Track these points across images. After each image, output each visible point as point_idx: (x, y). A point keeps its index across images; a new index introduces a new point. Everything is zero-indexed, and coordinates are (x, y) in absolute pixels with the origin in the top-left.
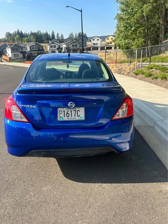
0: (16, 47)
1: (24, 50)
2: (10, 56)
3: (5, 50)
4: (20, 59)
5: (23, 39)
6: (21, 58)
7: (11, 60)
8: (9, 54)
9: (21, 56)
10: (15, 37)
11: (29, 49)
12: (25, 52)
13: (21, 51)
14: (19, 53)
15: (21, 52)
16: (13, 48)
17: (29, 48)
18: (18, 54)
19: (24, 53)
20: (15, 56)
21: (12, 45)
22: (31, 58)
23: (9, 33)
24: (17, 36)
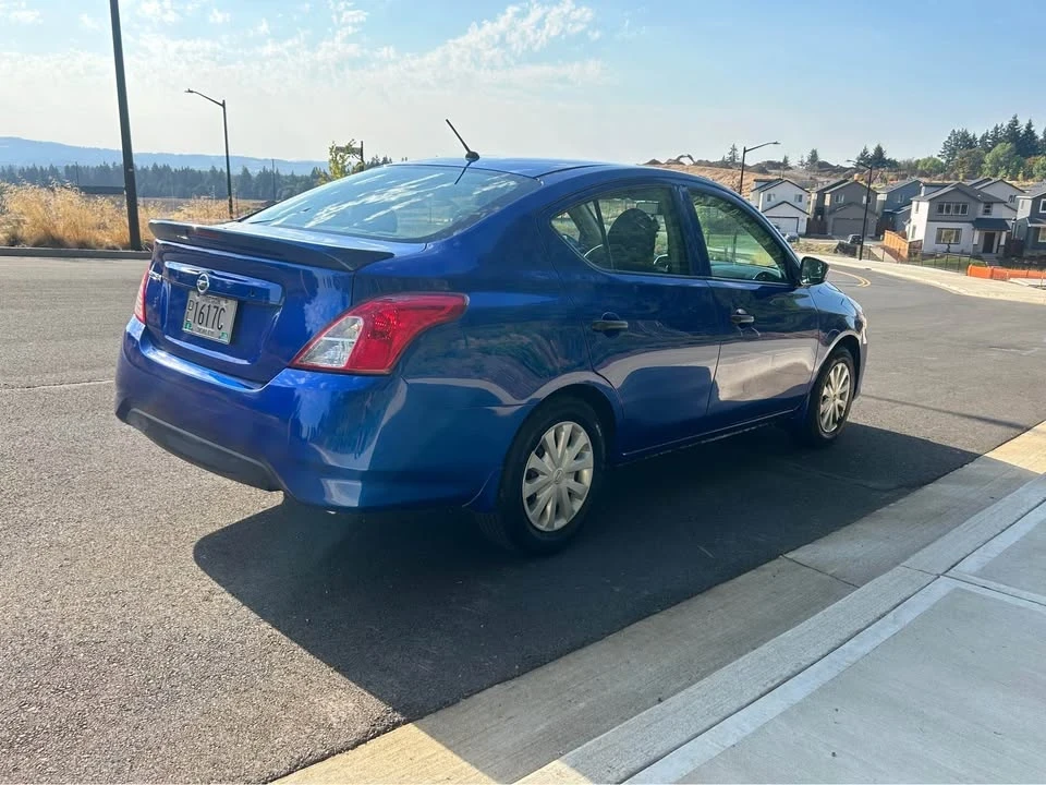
0: (962, 199)
1: (998, 212)
2: (920, 235)
3: (906, 209)
4: (962, 252)
5: (1028, 161)
6: (970, 249)
7: (916, 254)
8: (914, 228)
9: (972, 238)
10: (990, 150)
11: (1024, 211)
12: (1001, 224)
13: (980, 215)
14: (966, 228)
15: (978, 224)
16: (942, 200)
17: (1029, 204)
18: (958, 231)
19: (990, 227)
20: (939, 239)
21: (946, 186)
22: (1027, 253)
23: (965, 136)
24: (998, 149)
